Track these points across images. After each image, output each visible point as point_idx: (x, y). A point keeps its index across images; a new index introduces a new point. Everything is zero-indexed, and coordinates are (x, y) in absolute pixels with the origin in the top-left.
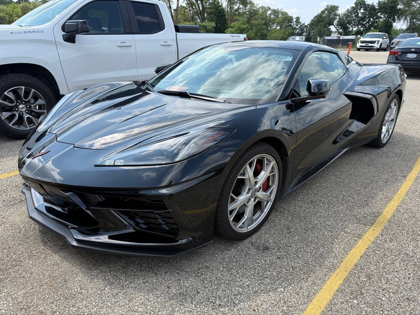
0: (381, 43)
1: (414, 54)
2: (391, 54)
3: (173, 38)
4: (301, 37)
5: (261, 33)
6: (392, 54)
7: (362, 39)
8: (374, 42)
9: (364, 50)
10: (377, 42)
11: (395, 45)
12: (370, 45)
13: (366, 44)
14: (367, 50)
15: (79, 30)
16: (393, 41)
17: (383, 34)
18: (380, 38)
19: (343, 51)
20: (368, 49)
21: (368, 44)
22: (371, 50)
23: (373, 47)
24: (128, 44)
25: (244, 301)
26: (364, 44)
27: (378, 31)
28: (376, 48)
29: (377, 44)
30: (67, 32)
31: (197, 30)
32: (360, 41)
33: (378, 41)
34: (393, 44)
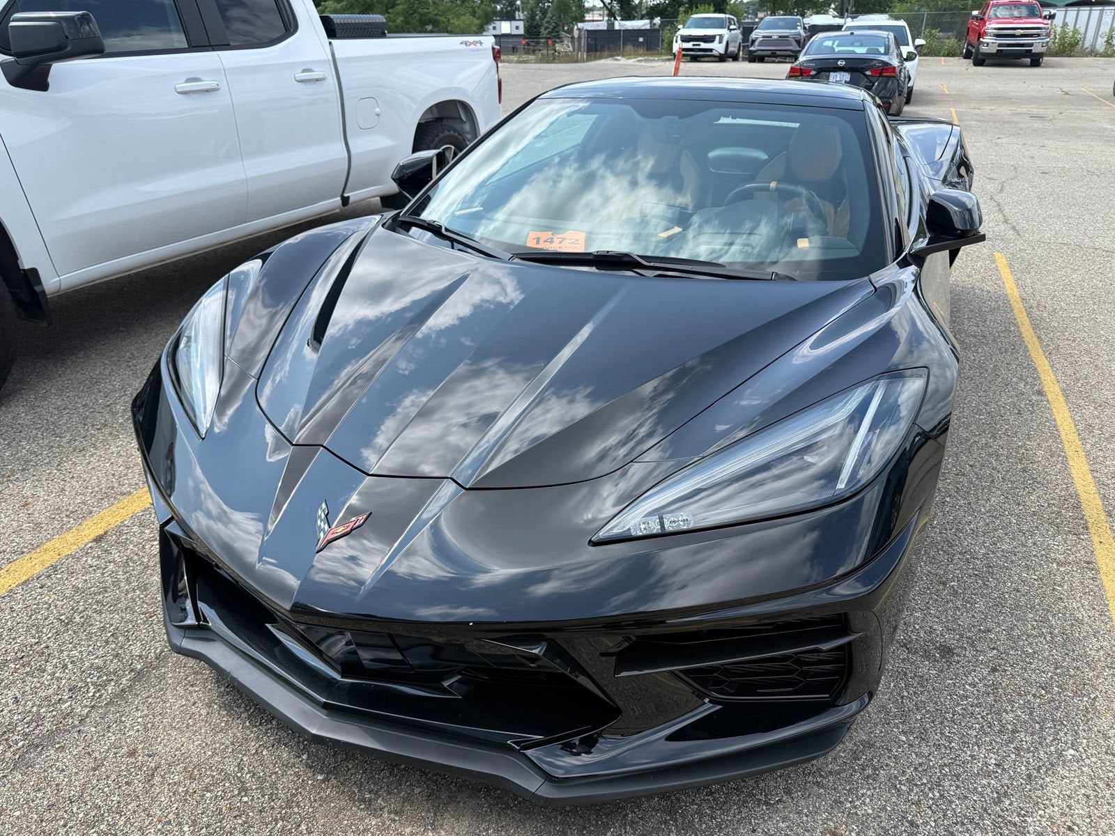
0: (728, 42)
1: (845, 74)
2: (792, 74)
3: (326, 58)
4: (515, 23)
5: (421, 15)
6: (796, 74)
7: (684, 31)
8: (710, 39)
9: (689, 58)
10: (718, 38)
11: (758, 46)
12: (703, 45)
13: (694, 45)
14: (695, 59)
15: (69, 49)
16: (753, 36)
17: (729, 18)
18: (722, 27)
19: (643, 64)
20: (696, 57)
21: (699, 45)
22: (703, 59)
23: (711, 50)
24: (207, 83)
25: (1027, 812)
26: (689, 45)
27: (712, 9)
28: (718, 54)
29: (720, 42)
30: (18, 55)
31: (380, 31)
32: (679, 37)
33: (721, 36)
34: (753, 42)
